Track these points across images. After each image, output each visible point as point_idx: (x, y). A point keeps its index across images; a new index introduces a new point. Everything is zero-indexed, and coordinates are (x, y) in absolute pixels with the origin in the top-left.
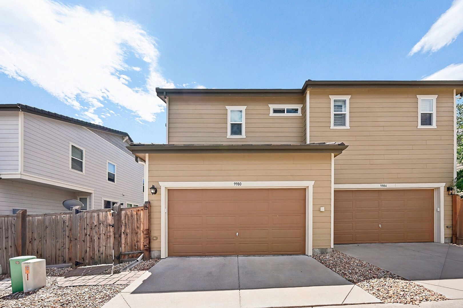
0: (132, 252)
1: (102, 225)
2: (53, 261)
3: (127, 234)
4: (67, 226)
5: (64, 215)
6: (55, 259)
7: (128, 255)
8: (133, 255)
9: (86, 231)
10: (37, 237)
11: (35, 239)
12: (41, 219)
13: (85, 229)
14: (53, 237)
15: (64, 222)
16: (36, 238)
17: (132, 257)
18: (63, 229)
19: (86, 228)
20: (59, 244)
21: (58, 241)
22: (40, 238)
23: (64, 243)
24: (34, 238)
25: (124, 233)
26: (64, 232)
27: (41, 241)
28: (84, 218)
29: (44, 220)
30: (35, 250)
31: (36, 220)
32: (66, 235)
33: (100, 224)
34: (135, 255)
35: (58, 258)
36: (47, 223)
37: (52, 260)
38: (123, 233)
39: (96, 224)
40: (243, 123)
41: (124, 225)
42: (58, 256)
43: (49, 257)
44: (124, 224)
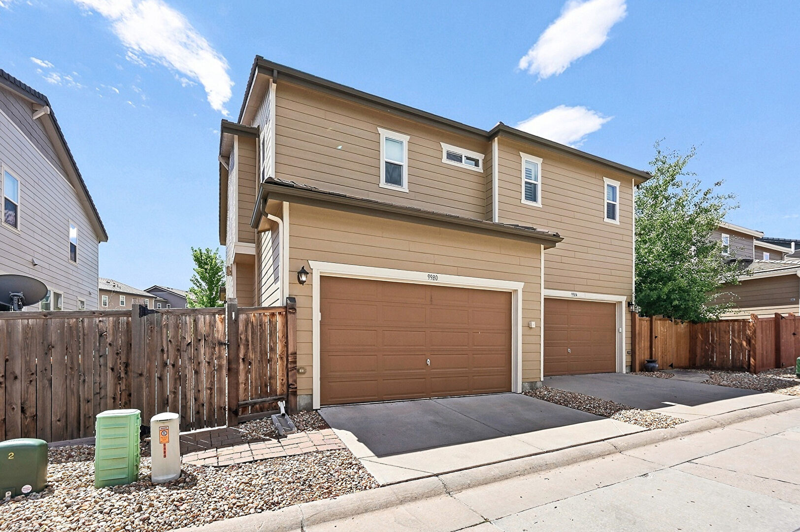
0: (260, 400)
1: (203, 342)
2: (69, 429)
3: (250, 364)
4: (110, 344)
5: (102, 317)
6: (75, 424)
7: (252, 407)
8: (261, 405)
9: (165, 356)
10: (23, 371)
11: (16, 378)
12: (33, 325)
13: (162, 350)
14: (70, 370)
15: (101, 335)
16: (17, 372)
17: (262, 410)
18: (99, 351)
19: (166, 350)
20: (88, 386)
21: (84, 381)
22: (33, 374)
23: (102, 384)
24: (13, 373)
25: (243, 359)
26: (102, 360)
27: (34, 383)
28: (161, 327)
29: (45, 328)
30: (14, 406)
31: (20, 328)
32: (106, 365)
33: (200, 340)
34: (267, 405)
35: (85, 422)
36: (54, 337)
37: (67, 428)
38: (241, 360)
39: (190, 341)
40: (405, 164)
41: (244, 345)
42: (85, 415)
43: (59, 421)
44: (243, 342)
